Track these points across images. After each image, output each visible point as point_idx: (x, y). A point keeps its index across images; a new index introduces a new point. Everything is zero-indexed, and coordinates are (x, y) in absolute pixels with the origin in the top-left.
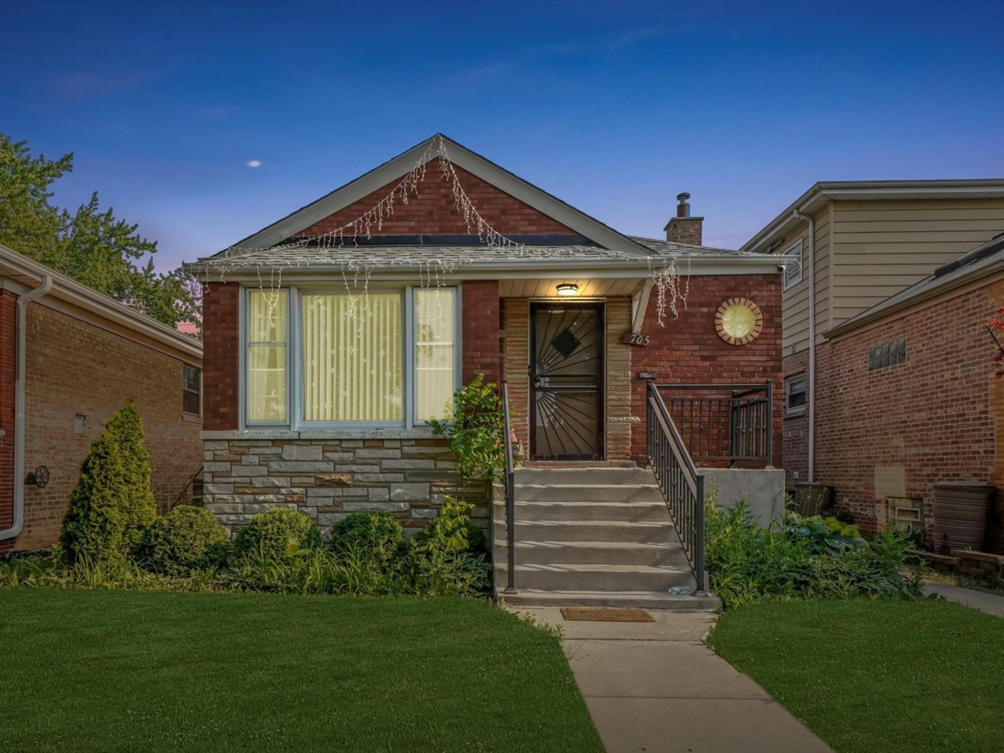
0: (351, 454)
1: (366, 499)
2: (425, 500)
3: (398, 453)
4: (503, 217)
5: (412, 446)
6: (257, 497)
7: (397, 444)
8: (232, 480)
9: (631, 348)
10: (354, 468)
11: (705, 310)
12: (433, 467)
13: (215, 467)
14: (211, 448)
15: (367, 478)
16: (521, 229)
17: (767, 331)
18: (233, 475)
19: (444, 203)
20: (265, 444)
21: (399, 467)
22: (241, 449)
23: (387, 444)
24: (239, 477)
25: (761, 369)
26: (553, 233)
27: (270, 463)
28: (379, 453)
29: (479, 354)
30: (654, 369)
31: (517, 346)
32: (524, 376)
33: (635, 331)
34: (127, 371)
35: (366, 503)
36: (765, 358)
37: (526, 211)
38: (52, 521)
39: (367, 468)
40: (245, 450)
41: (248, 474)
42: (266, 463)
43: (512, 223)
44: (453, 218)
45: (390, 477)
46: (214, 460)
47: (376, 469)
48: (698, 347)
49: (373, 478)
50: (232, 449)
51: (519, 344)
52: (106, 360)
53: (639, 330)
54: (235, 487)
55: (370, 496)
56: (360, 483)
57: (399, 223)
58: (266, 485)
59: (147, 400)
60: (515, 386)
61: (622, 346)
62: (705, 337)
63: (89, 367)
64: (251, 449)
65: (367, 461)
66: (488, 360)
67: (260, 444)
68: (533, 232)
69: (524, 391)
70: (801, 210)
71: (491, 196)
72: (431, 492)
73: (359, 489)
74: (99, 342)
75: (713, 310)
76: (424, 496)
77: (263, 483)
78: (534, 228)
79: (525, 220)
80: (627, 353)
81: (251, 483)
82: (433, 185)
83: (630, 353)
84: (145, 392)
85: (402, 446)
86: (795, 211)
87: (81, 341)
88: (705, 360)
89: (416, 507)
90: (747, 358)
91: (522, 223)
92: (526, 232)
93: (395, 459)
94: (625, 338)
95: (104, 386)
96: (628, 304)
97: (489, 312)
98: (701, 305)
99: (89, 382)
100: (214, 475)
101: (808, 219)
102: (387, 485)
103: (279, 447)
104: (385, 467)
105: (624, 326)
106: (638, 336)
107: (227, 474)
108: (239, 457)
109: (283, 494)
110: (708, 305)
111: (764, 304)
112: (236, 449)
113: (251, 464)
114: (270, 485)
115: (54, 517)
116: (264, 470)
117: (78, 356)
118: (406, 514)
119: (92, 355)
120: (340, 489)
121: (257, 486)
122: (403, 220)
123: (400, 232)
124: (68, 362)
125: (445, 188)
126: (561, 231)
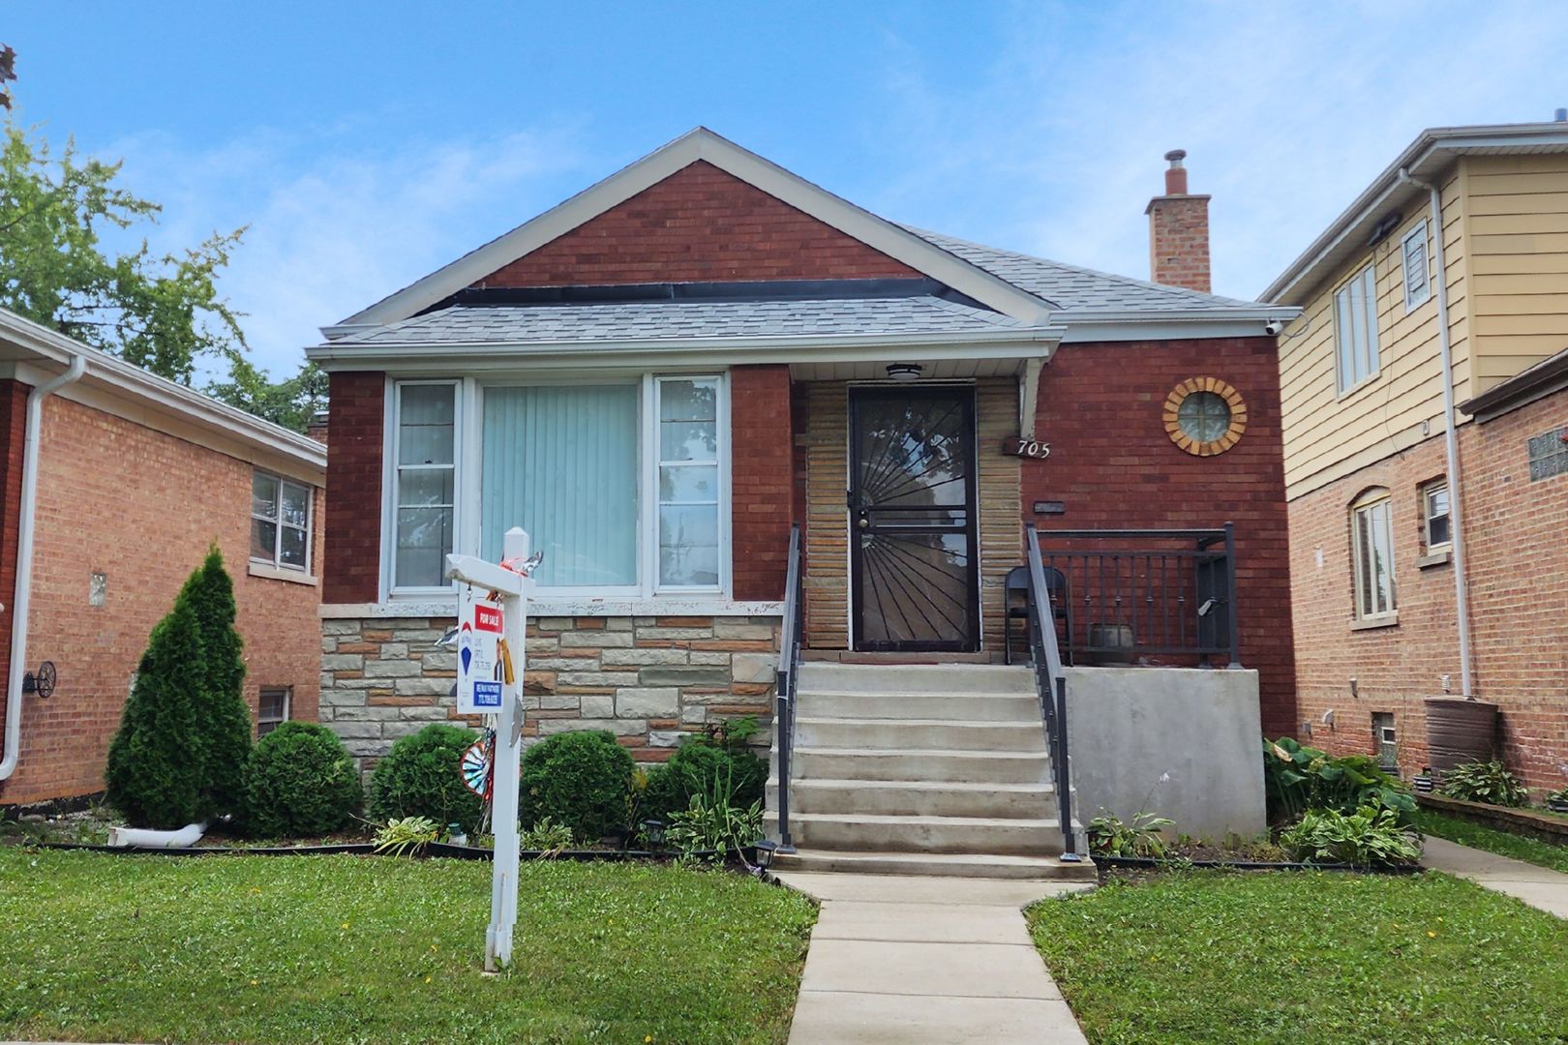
0: (555, 641)
1: (576, 713)
2: (673, 716)
3: (628, 638)
4: (802, 252)
5: (652, 626)
6: (403, 710)
7: (628, 625)
8: (365, 683)
9: (1020, 462)
10: (558, 663)
11: (1147, 397)
12: (685, 661)
13: (337, 662)
14: (332, 632)
15: (577, 679)
16: (832, 270)
17: (1256, 431)
18: (367, 675)
19: (708, 231)
20: (419, 625)
21: (631, 661)
22: (380, 633)
23: (611, 624)
24: (376, 678)
25: (1249, 496)
26: (887, 277)
27: (426, 656)
28: (599, 639)
29: (756, 479)
30: (1062, 497)
31: (828, 459)
32: (840, 509)
33: (1024, 435)
34: (168, 492)
35: (575, 721)
36: (1252, 478)
37: (841, 242)
38: (51, 755)
39: (580, 664)
40: (386, 634)
41: (390, 674)
42: (419, 655)
43: (818, 262)
44: (721, 255)
45: (615, 677)
46: (337, 652)
47: (594, 664)
48: (1136, 460)
49: (589, 678)
50: (366, 634)
51: (831, 456)
52: (138, 477)
53: (1032, 432)
54: (369, 695)
55: (583, 711)
56: (570, 689)
57: (635, 266)
58: (418, 691)
59: (195, 540)
60: (826, 525)
61: (1004, 458)
62: (1148, 442)
63: (116, 491)
64: (397, 633)
65: (579, 652)
66: (773, 490)
67: (411, 625)
68: (851, 275)
69: (840, 533)
70: (1411, 171)
71: (783, 219)
72: (682, 703)
73: (566, 697)
74: (131, 446)
75: (1159, 396)
76: (671, 711)
77: (413, 688)
78: (854, 269)
79: (839, 256)
80: (1014, 469)
81: (394, 688)
82: (690, 205)
83: (1019, 469)
84: (193, 527)
85: (635, 628)
86: (1401, 172)
87: (107, 448)
88: (1149, 482)
89: (658, 728)
90: (1222, 478)
91: (835, 261)
92: (841, 276)
93: (625, 648)
94: (1009, 447)
95: (134, 521)
96: (1014, 390)
97: (773, 415)
98: (1139, 389)
99: (114, 515)
100: (337, 674)
101: (1427, 186)
102: (610, 691)
103: (441, 629)
104: (608, 661)
105: (1008, 426)
106: (1029, 443)
107: (358, 674)
108: (376, 646)
109: (445, 706)
110: (1152, 388)
111: (1250, 387)
112: (372, 633)
113: (396, 657)
114: (424, 692)
115: (54, 750)
116: (415, 667)
117: (101, 473)
118: (642, 739)
119: (119, 471)
120: (536, 698)
121: (404, 693)
122: (642, 261)
123: (637, 280)
124: (88, 485)
125: (709, 208)
126: (899, 272)
